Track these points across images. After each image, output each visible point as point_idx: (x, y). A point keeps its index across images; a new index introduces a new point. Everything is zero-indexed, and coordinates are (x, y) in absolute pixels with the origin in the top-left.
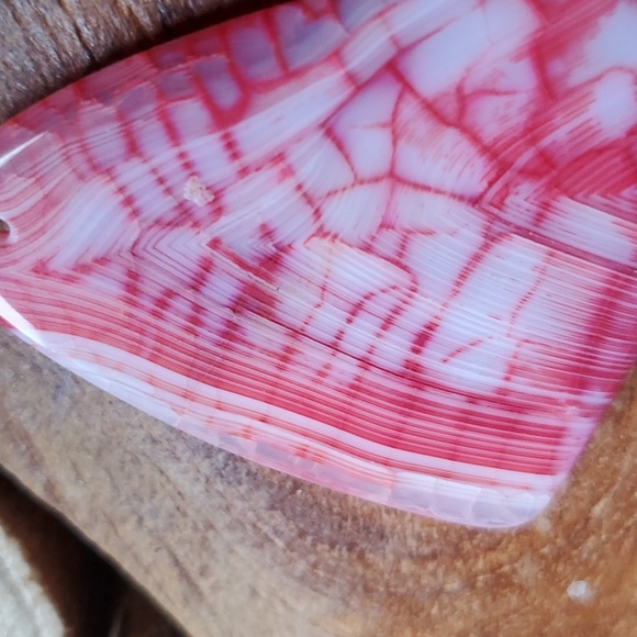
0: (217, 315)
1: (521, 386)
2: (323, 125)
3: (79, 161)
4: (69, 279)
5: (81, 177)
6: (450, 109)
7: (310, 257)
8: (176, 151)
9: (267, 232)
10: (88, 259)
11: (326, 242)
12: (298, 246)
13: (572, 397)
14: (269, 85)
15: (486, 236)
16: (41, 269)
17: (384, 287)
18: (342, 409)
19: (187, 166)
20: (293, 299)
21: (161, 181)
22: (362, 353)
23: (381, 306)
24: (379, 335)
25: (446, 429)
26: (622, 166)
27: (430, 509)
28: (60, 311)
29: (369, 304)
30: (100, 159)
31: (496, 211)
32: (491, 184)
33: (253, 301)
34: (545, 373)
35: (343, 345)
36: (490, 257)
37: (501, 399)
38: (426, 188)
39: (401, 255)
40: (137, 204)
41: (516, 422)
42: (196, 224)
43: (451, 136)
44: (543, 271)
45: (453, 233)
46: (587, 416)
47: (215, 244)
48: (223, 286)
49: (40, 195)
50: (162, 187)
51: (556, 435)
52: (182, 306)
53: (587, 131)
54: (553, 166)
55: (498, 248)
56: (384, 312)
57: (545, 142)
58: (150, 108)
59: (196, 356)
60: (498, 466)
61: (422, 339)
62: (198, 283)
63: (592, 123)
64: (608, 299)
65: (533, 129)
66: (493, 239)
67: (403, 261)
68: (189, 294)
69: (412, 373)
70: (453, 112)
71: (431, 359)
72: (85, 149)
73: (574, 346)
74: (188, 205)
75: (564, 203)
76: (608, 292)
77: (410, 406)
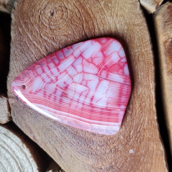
0: (58, 98)
1: (110, 106)
2: (71, 65)
3: (36, 74)
4: (35, 94)
5: (36, 77)
6: (90, 60)
7: (72, 86)
8: (50, 71)
9: (65, 83)
10: (38, 90)
11: (74, 84)
12: (70, 84)
13: (118, 107)
14: (63, 60)
15: (99, 80)
16: (30, 93)
17: (84, 90)
18: (81, 113)
19: (52, 73)
20: (70, 94)
21: (48, 76)
22: (82, 102)
23: (85, 94)
24: (85, 99)
25: (99, 115)
26: (118, 67)
27: (98, 131)
28: (34, 99)
29: (83, 94)
30: (39, 74)
31: (100, 76)
32: (98, 72)
33: (64, 95)
34: (113, 103)
35: (79, 101)
36: (101, 84)
37: (106, 109)
38: (89, 73)
39: (86, 85)
40: (45, 80)
41: (110, 113)
42: (54, 83)
43: (91, 65)
44: (109, 85)
45: (94, 80)
46: (122, 111)
47: (57, 85)
48: (59, 93)
49: (30, 80)
50: (48, 77)
51: (117, 115)
52: (53, 97)
53: (112, 62)
54: (108, 68)
55: (101, 82)
56: (85, 95)
57: (105, 64)
58: (46, 65)
59: (56, 105)
60: (108, 122)
61: (92, 99)
62: (55, 93)
63: (112, 60)
64: (121, 89)
65: (103, 62)
66: (100, 81)
67: (87, 86)
68: (54, 94)
69: (91, 105)
70: (91, 61)
71: (94, 102)
72: (36, 72)
73: (117, 98)
74: (52, 80)
75: (110, 74)
76: (121, 88)
77: (92, 111)
